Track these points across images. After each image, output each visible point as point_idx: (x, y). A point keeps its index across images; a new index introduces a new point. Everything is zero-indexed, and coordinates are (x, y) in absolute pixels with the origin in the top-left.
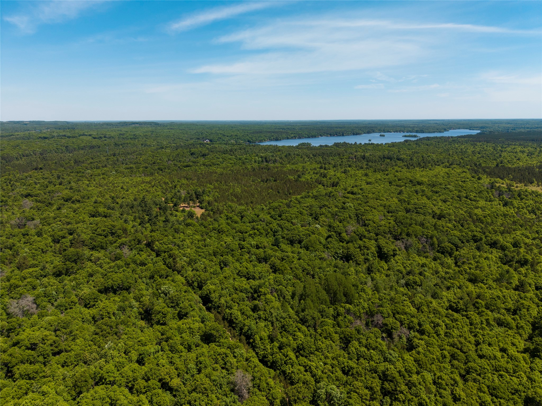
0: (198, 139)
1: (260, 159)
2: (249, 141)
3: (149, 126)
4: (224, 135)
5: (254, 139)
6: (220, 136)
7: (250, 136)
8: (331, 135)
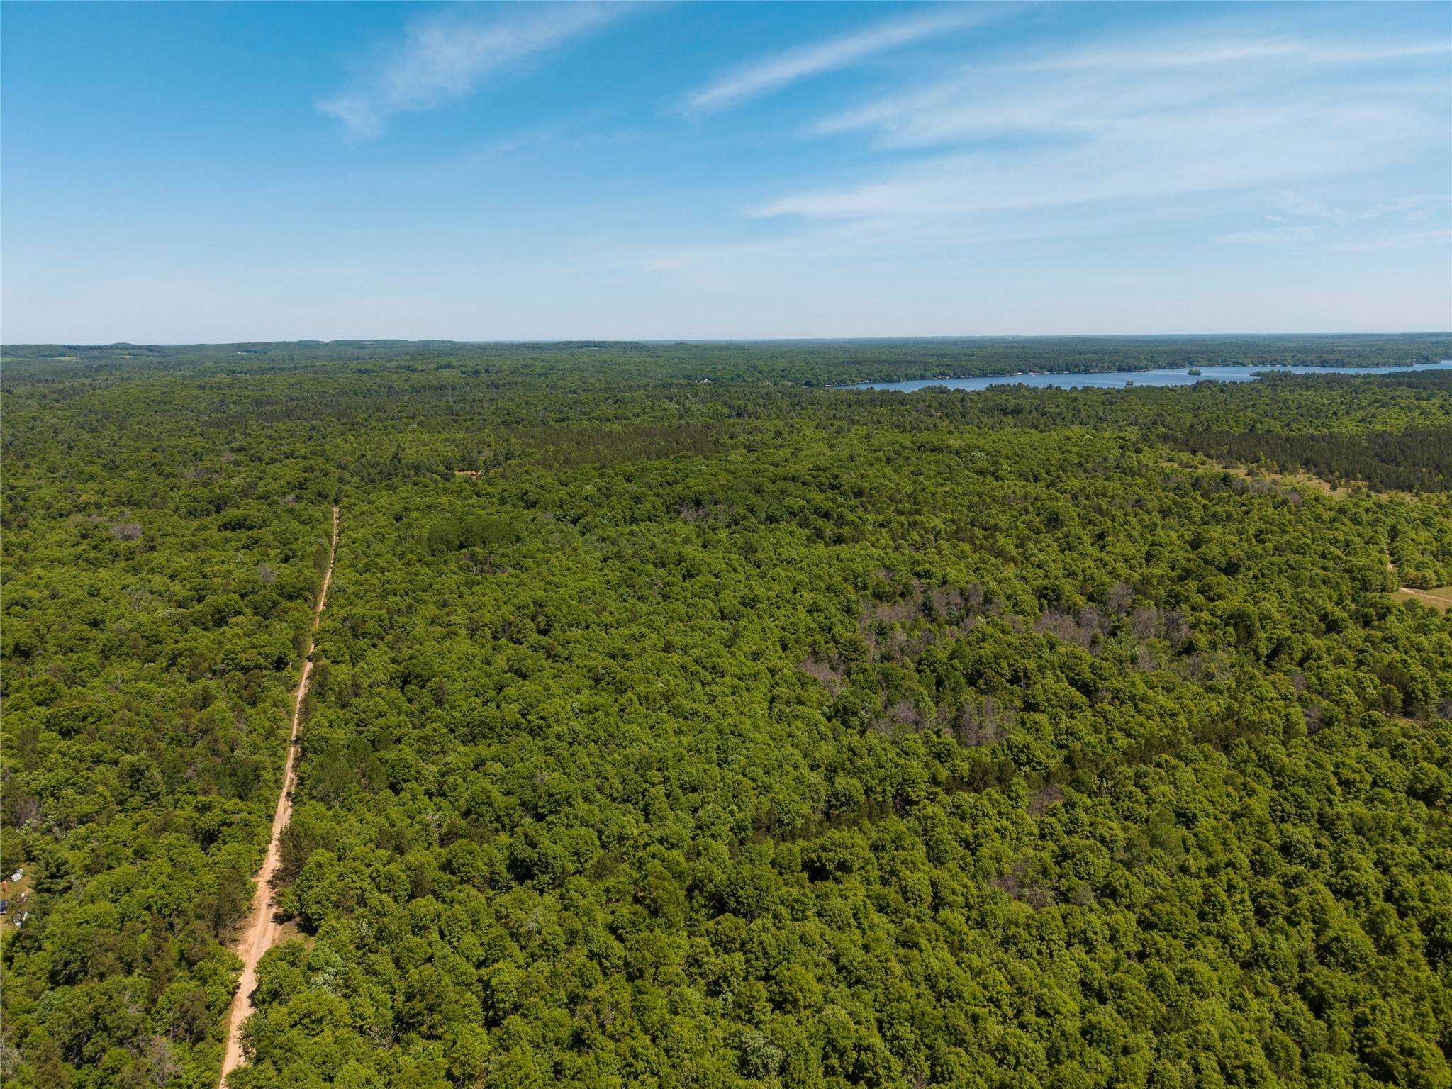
0: (688, 377)
2: (807, 383)
5: (824, 377)
7: (817, 372)
8: (1051, 371)
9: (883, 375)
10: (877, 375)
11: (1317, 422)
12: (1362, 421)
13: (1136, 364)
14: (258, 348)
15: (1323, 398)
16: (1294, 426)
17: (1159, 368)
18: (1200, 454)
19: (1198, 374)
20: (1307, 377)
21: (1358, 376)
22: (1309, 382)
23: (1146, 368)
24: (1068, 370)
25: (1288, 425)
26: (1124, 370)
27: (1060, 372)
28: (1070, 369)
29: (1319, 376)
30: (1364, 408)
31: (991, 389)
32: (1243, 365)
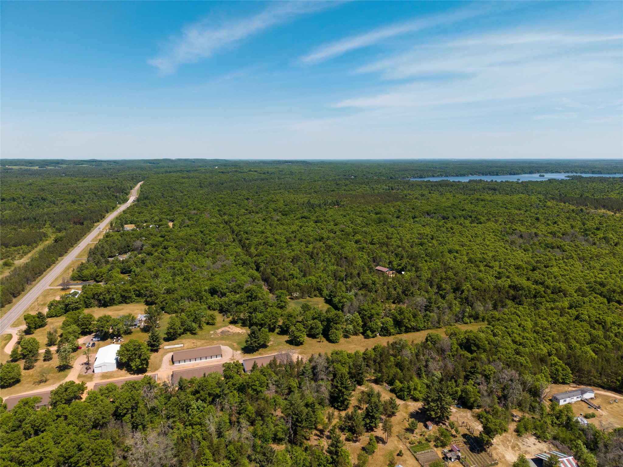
0: (345, 175)
1: (387, 188)
2: (391, 178)
3: (301, 164)
4: (369, 173)
5: (397, 176)
6: (365, 173)
7: (393, 173)
8: (483, 174)
9: (419, 175)
10: (416, 175)
11: (602, 194)
12: (619, 194)
13: (517, 172)
14: (155, 162)
15: (601, 186)
16: (595, 195)
17: (526, 173)
18: (567, 204)
19: (543, 176)
20: (590, 178)
21: (610, 178)
22: (592, 180)
23: (521, 174)
24: (490, 174)
25: (593, 195)
26: (512, 174)
27: (486, 175)
28: (490, 173)
29: (595, 178)
30: (617, 190)
31: (470, 181)
32: (560, 173)
